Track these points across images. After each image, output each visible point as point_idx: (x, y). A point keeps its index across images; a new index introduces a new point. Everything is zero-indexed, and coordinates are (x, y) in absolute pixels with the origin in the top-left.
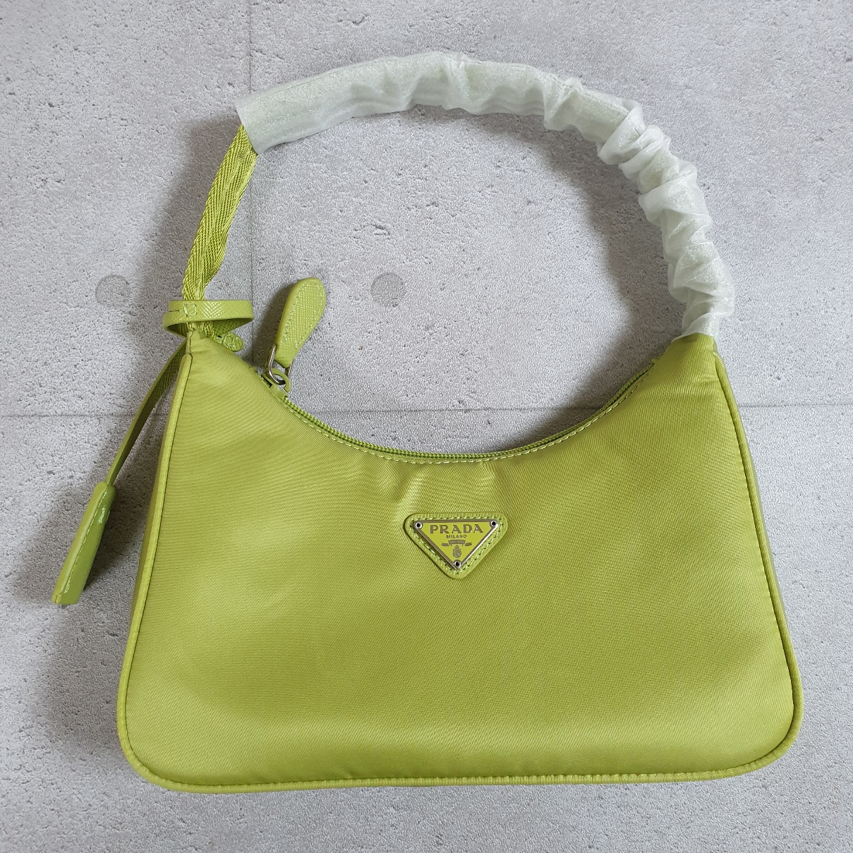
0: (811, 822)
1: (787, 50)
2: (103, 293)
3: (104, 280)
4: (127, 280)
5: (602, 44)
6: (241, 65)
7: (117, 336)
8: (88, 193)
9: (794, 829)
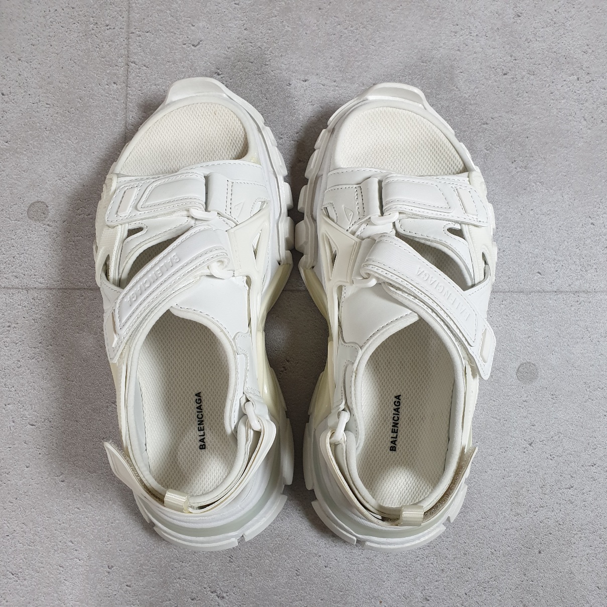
0: (465, 554)
1: (467, 66)
2: (31, 212)
3: (33, 204)
4: (47, 204)
5: (349, 61)
6: (122, 71)
7: (40, 239)
8: (24, 149)
9: (454, 558)
